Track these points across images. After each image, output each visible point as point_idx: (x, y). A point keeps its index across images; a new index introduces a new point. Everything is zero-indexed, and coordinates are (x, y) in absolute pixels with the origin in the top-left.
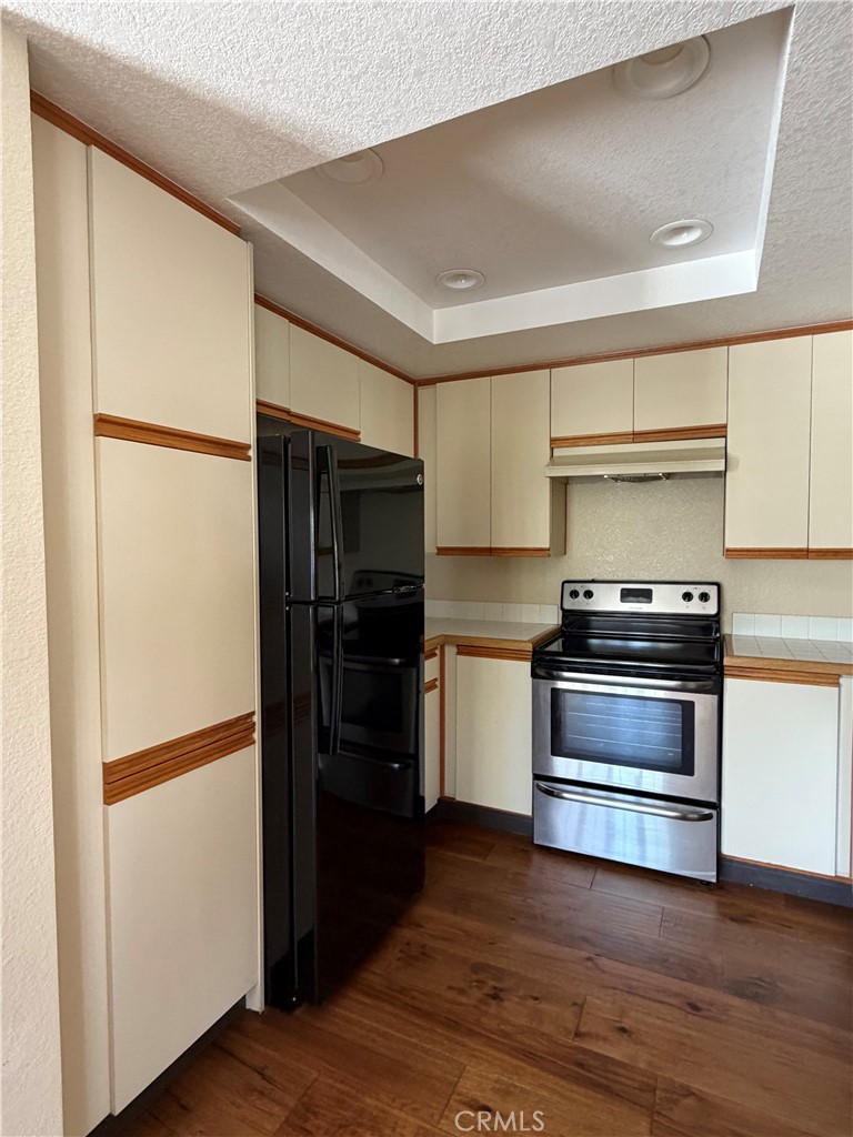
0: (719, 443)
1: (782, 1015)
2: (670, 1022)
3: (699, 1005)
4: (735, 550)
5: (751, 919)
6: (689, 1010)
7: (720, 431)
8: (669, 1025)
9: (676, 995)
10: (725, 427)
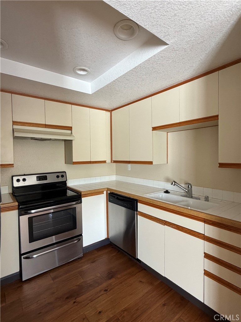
0: (69, 132)
1: (119, 276)
2: (106, 299)
3: (106, 289)
4: (75, 162)
5: (94, 260)
6: (106, 292)
7: (70, 128)
8: (106, 300)
9: (100, 291)
10: (71, 127)
